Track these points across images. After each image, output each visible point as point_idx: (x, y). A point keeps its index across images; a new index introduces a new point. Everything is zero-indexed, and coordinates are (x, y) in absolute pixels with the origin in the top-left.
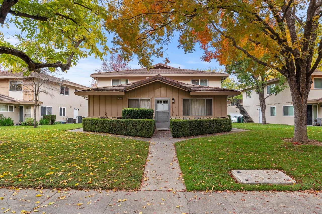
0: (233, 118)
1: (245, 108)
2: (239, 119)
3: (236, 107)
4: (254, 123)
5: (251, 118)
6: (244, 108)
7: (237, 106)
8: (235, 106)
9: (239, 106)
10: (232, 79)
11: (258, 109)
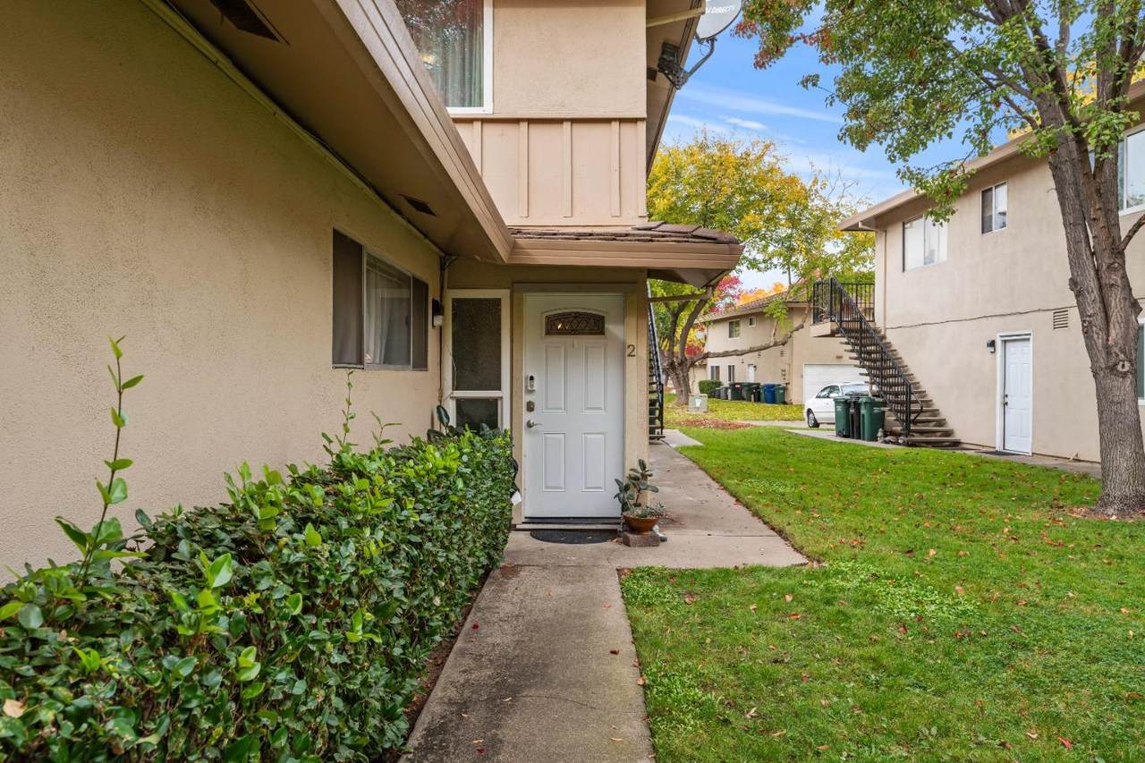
0: (814, 399)
1: (892, 338)
2: (852, 411)
3: (833, 334)
4: (956, 444)
5: (937, 405)
6: (884, 337)
7: (835, 327)
8: (826, 327)
9: (851, 325)
10: (815, 182)
11: (992, 344)
